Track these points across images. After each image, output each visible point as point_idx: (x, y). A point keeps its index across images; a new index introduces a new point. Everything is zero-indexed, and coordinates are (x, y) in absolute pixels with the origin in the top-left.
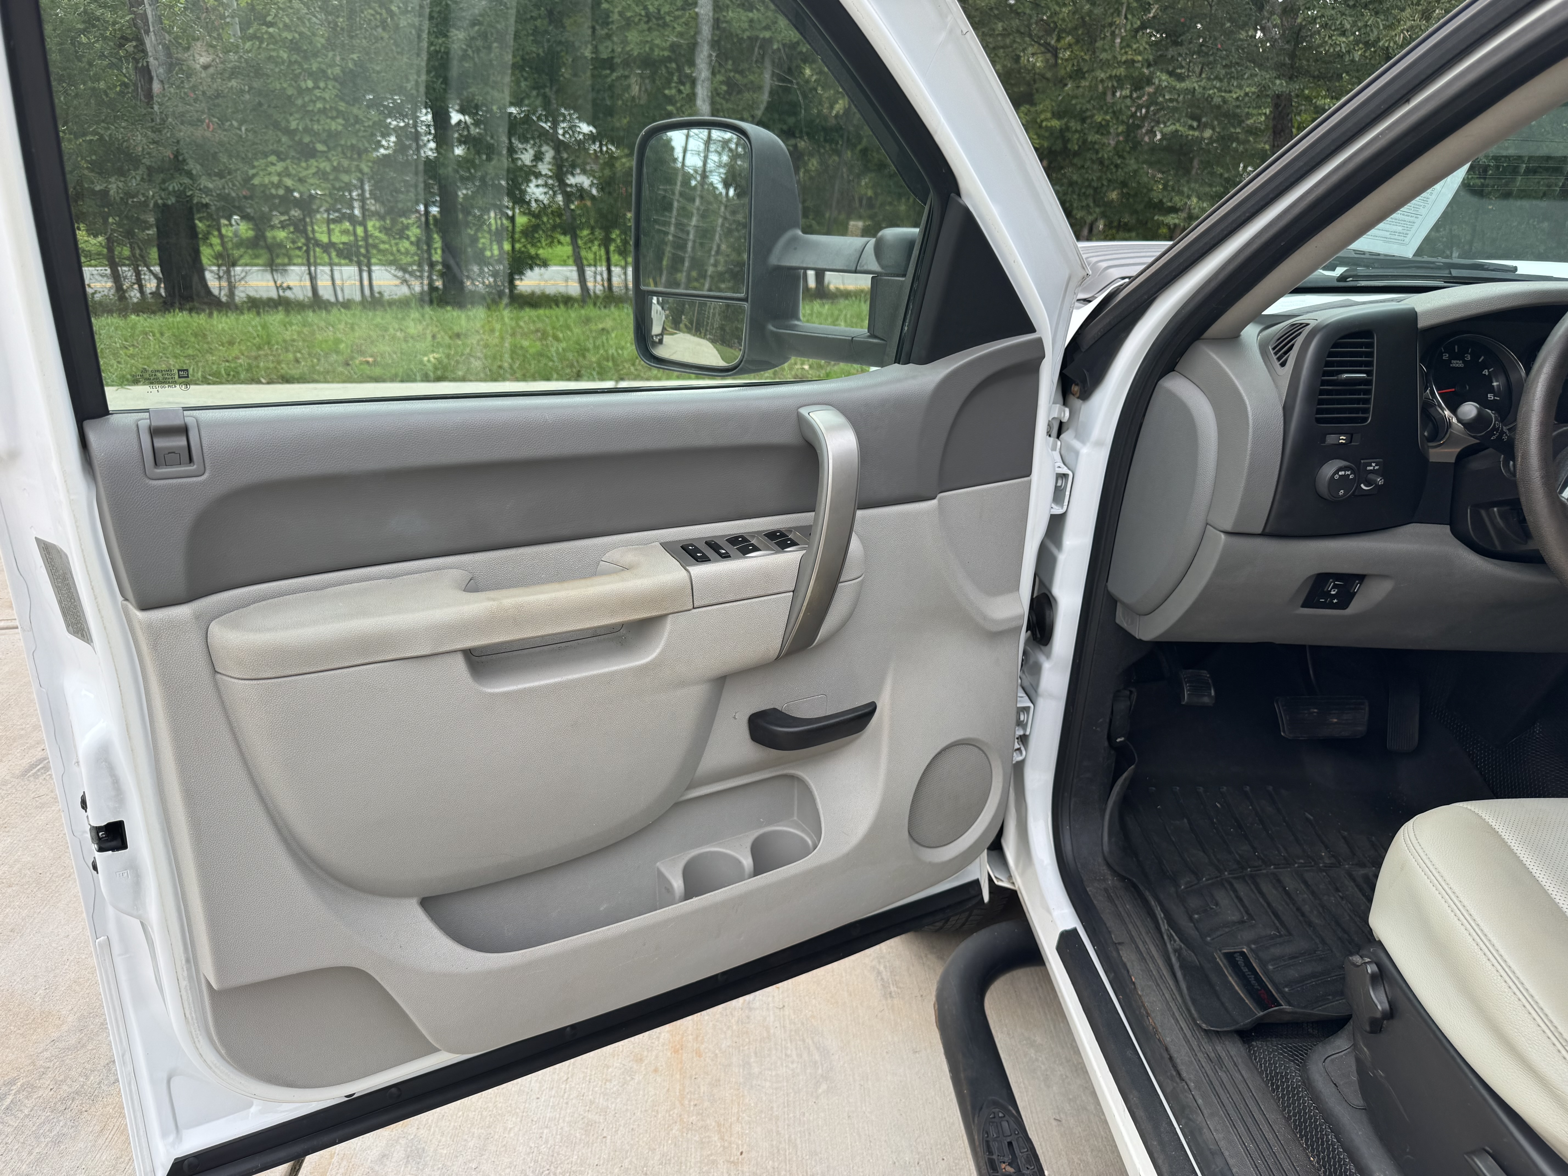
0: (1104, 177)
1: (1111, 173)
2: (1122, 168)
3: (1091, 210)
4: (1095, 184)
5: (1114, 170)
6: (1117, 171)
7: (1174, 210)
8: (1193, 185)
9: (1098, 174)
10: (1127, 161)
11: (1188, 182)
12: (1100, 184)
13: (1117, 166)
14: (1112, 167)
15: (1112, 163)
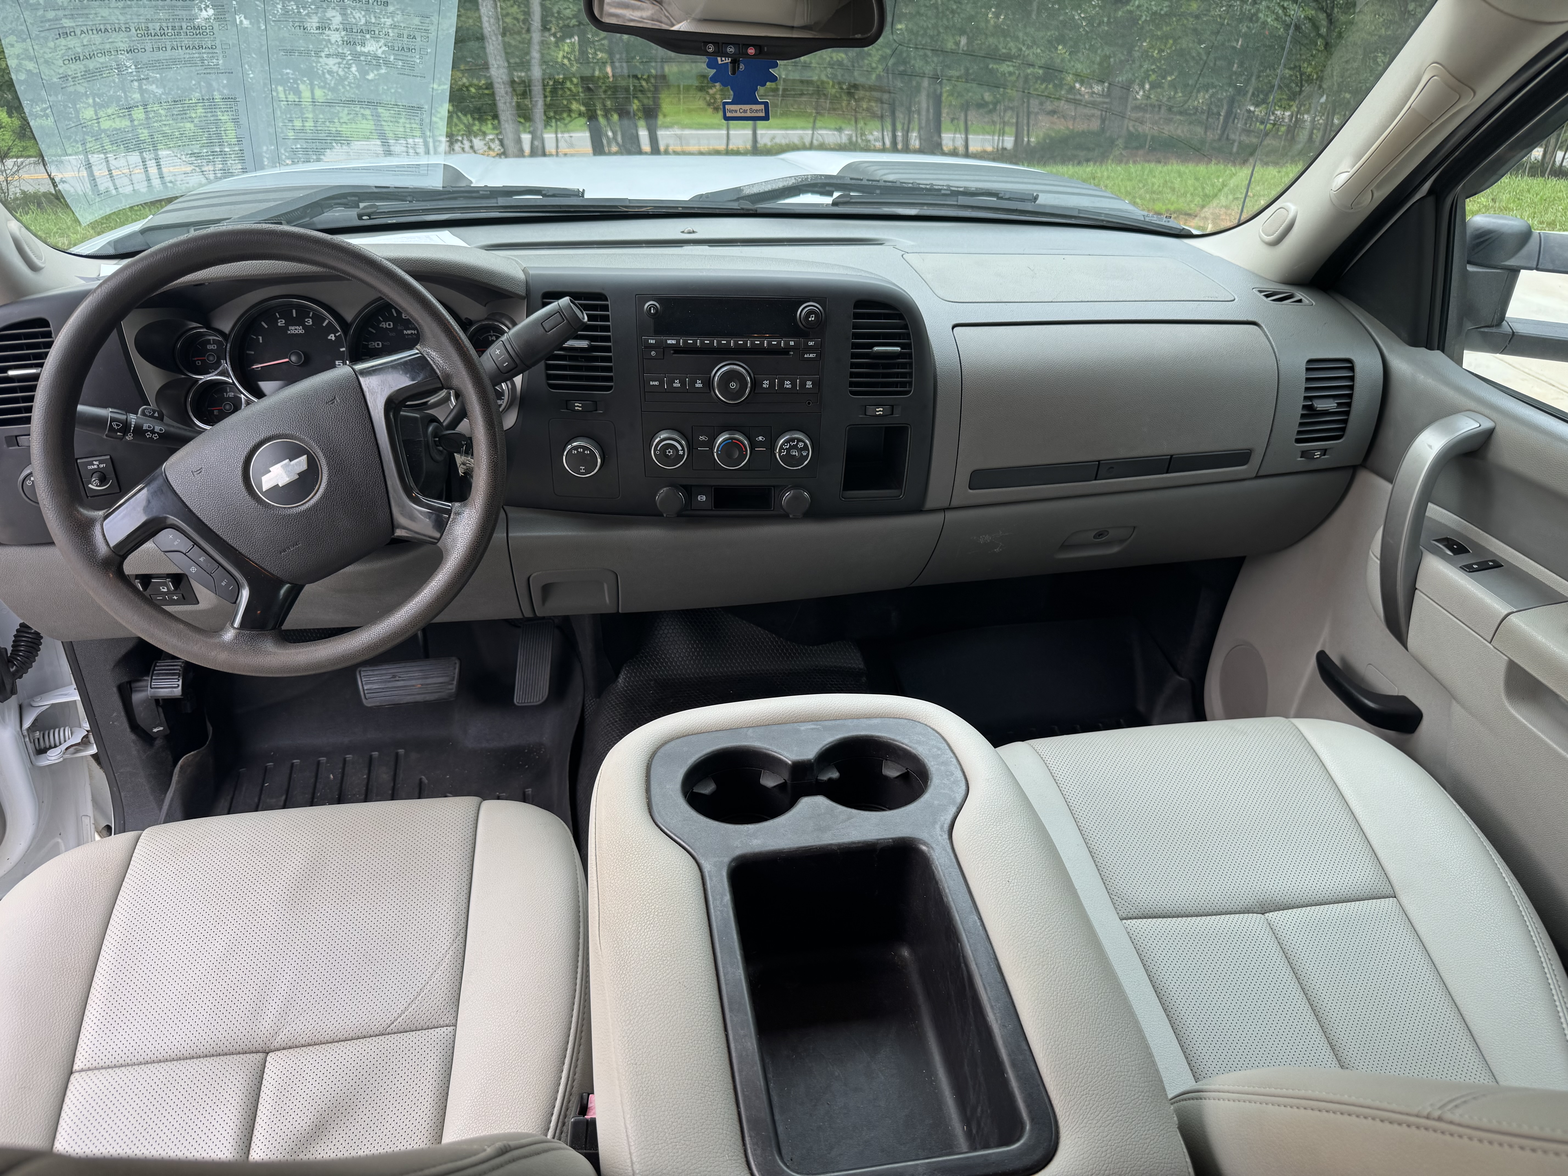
0: (940, 23)
1: (948, 20)
2: (959, 14)
3: (929, 60)
4: (930, 32)
5: (951, 16)
6: (953, 17)
7: (1008, 58)
8: (1028, 30)
9: (933, 21)
10: (963, 7)
11: (1025, 27)
12: (936, 33)
13: (953, 12)
14: (948, 13)
15: (948, 9)
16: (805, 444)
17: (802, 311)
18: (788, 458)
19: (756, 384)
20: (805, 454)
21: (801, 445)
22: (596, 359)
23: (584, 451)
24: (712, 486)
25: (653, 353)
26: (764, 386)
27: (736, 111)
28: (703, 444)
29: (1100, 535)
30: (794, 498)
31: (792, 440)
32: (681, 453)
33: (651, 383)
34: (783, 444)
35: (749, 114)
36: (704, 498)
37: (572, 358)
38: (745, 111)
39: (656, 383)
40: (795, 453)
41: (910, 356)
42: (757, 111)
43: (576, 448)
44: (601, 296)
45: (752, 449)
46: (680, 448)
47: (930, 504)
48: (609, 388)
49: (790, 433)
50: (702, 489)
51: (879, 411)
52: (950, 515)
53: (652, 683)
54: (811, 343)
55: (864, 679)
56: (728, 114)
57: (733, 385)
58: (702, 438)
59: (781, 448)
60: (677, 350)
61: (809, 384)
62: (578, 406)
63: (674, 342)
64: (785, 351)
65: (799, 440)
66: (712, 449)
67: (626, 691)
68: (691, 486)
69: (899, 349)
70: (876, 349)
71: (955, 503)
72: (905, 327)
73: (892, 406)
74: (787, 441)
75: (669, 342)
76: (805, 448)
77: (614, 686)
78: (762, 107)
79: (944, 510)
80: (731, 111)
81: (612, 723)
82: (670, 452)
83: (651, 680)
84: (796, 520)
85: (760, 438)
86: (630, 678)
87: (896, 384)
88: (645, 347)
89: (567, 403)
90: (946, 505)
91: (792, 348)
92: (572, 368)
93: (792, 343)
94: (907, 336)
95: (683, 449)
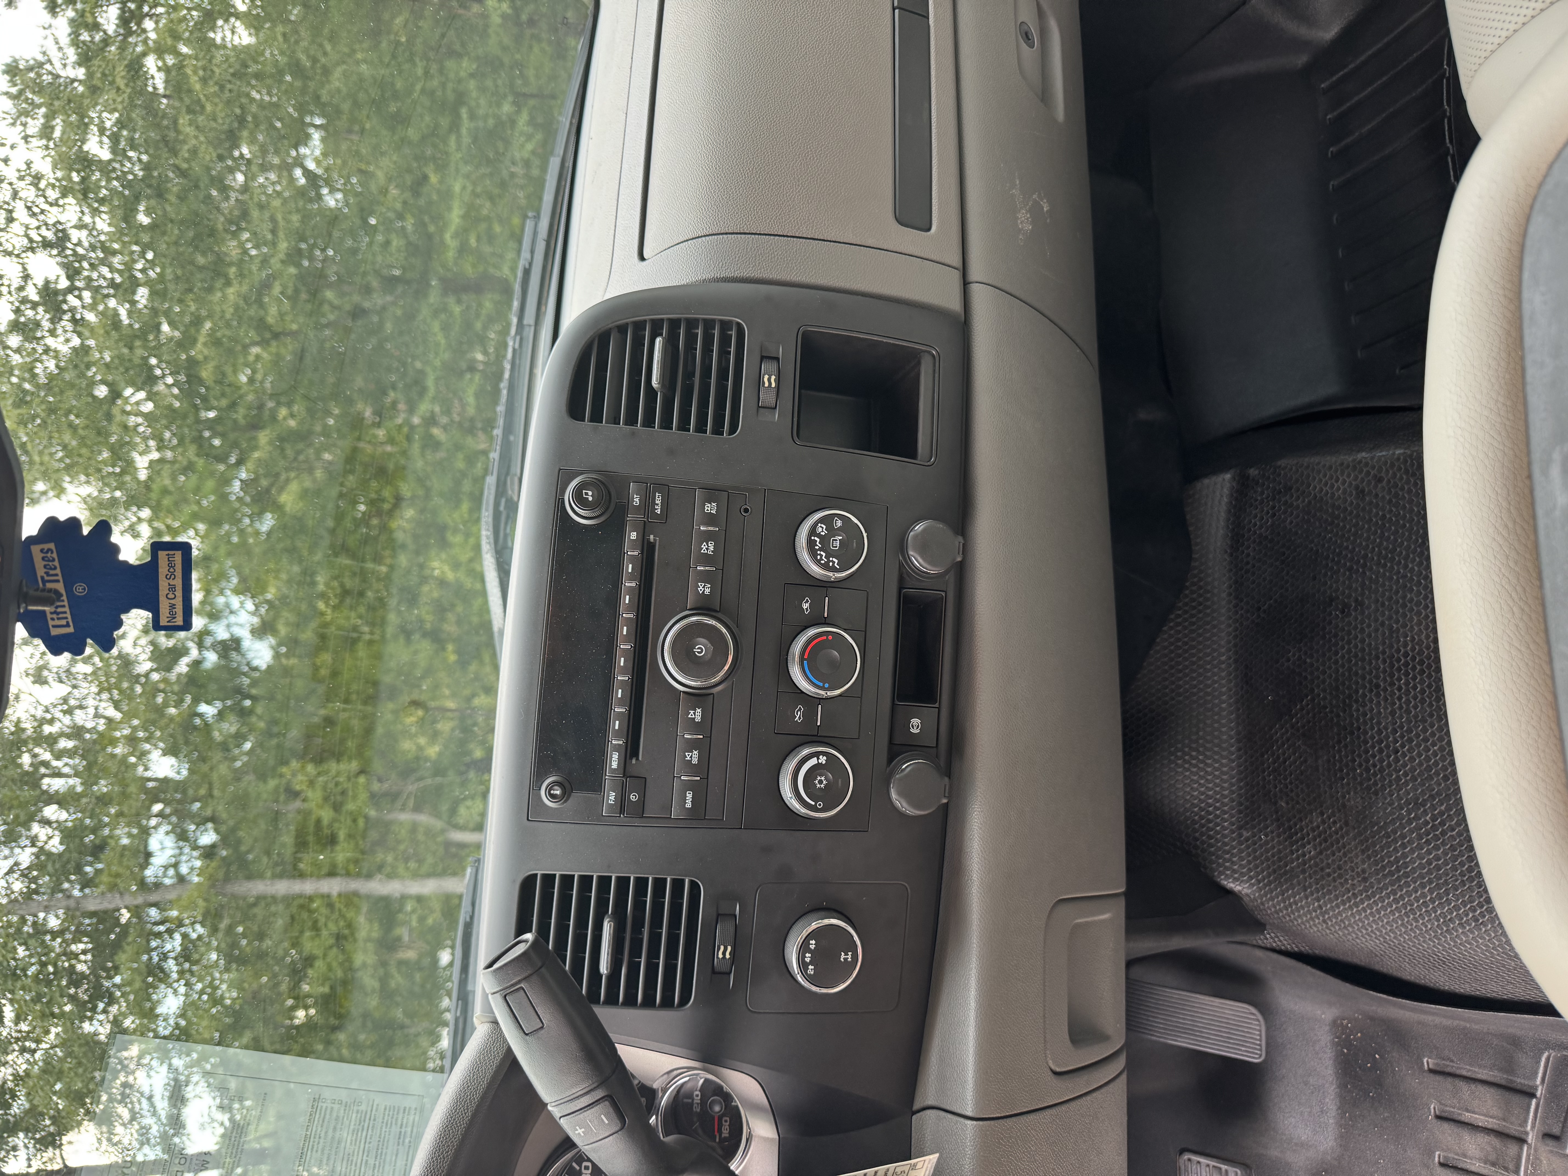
16: (821, 520)
17: (580, 517)
18: (847, 556)
19: (704, 607)
20: (839, 523)
21: (822, 529)
22: (639, 905)
23: (810, 951)
24: (893, 704)
25: (634, 797)
26: (707, 591)
27: (172, 606)
28: (810, 715)
29: (1027, 36)
30: (923, 550)
31: (811, 544)
32: (823, 760)
33: (689, 805)
34: (818, 562)
35: (178, 582)
36: (915, 721)
37: (636, 952)
38: (172, 588)
39: (689, 796)
40: (836, 542)
41: (674, 324)
42: (171, 565)
43: (803, 966)
44: (528, 884)
45: (826, 623)
46: (813, 761)
47: (954, 304)
48: (694, 886)
49: (798, 550)
50: (897, 724)
51: (769, 380)
52: (976, 272)
53: (1246, 834)
54: (637, 501)
55: (1253, 472)
56: (179, 621)
57: (701, 648)
58: (798, 717)
59: (826, 567)
60: (631, 750)
61: (711, 508)
62: (724, 952)
63: (615, 756)
64: (648, 550)
65: (813, 531)
66: (820, 700)
67: (1259, 882)
68: (891, 742)
69: (659, 341)
70: (655, 383)
71: (955, 259)
72: (622, 330)
73: (763, 358)
74: (813, 553)
75: (615, 765)
76: (827, 521)
77: (1246, 899)
78: (162, 555)
79: (966, 283)
80: (173, 616)
81: (1323, 914)
82: (820, 782)
83: (1240, 835)
84: (966, 550)
85: (805, 606)
86: (1235, 871)
87: (724, 353)
88: (622, 811)
89: (716, 974)
90: (956, 275)
91: (643, 536)
92: (653, 953)
93: (634, 536)
94: (639, 326)
95: (817, 755)
